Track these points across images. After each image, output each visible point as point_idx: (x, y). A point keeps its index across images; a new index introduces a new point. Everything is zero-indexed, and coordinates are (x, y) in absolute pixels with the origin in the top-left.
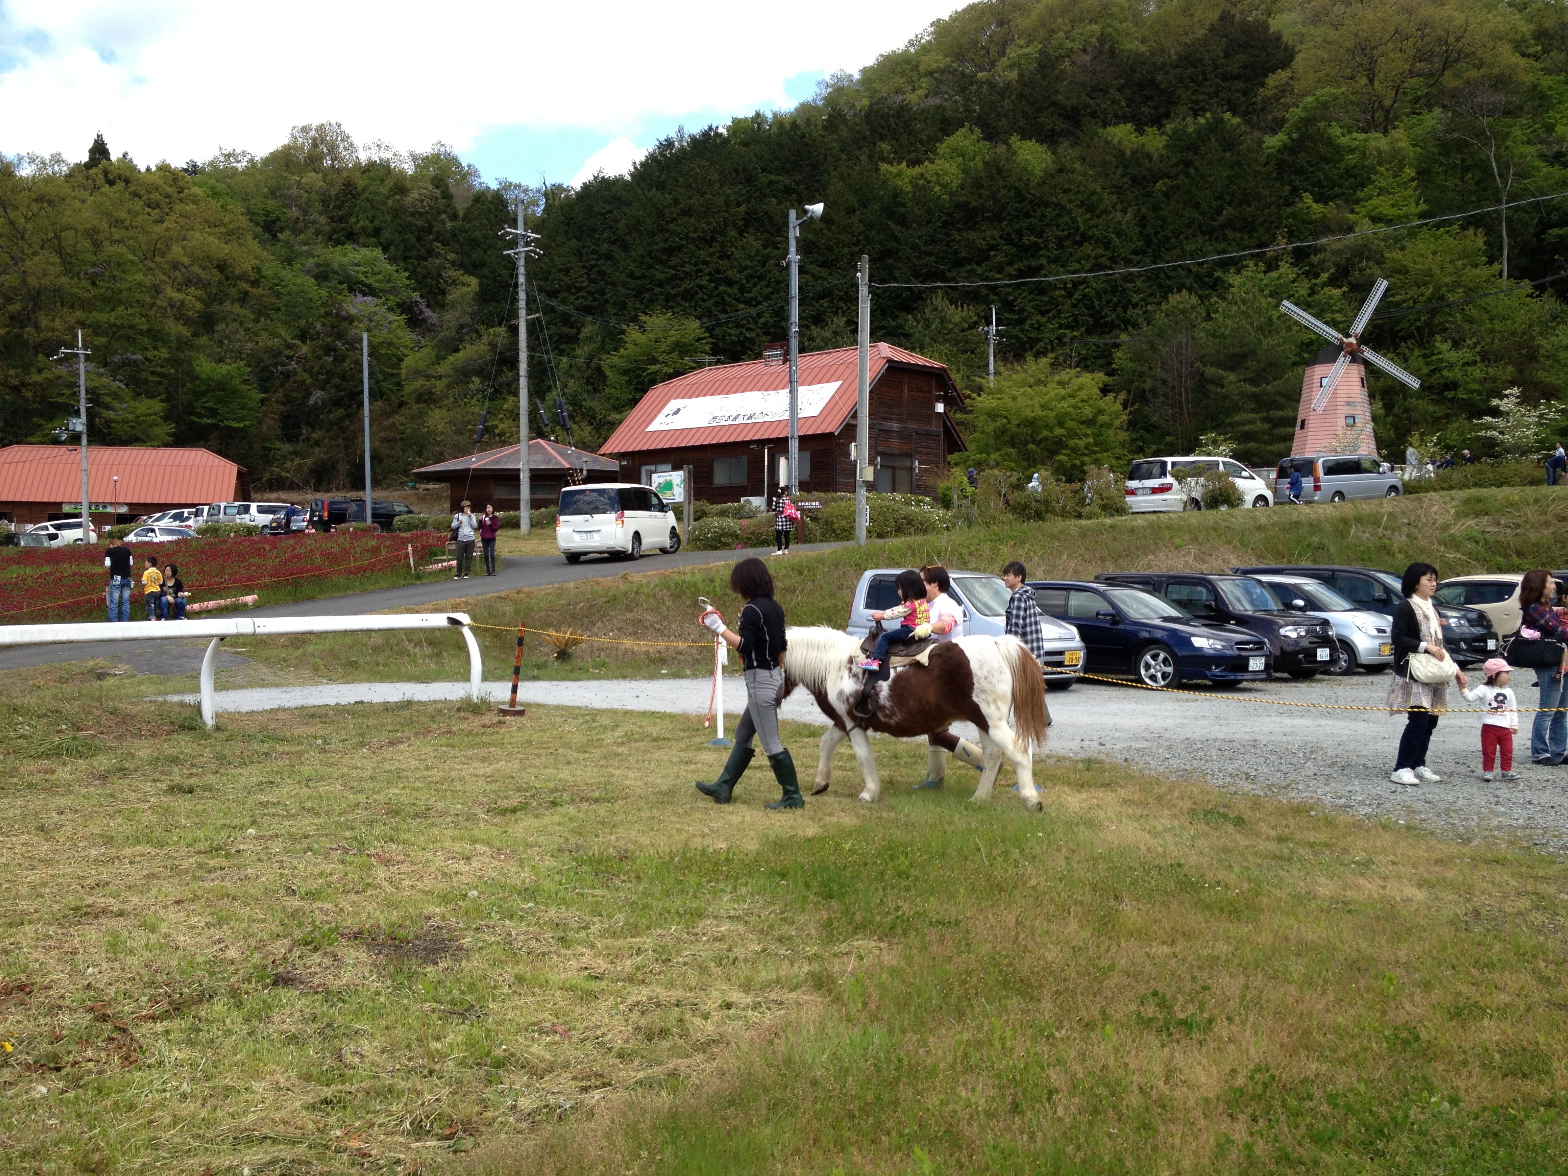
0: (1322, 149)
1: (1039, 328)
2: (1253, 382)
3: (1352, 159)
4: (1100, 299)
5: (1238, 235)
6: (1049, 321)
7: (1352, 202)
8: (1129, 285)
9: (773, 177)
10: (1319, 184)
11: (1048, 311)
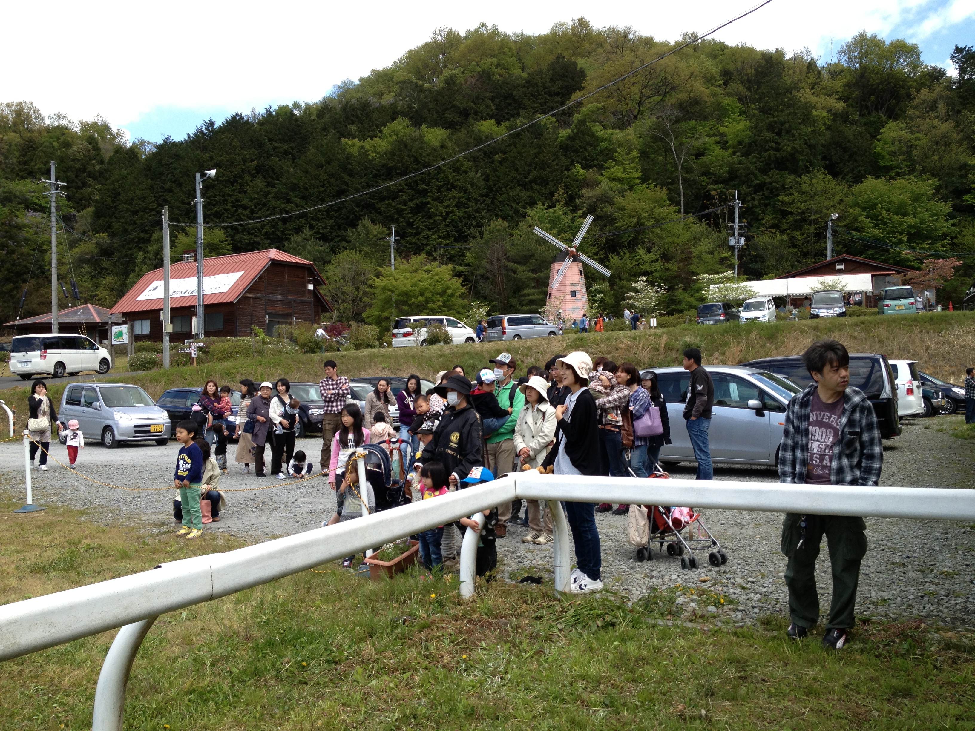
0: (587, 138)
1: (427, 238)
2: (534, 271)
3: (604, 145)
4: (461, 222)
5: (538, 187)
6: (433, 234)
7: (601, 168)
8: (477, 214)
9: (276, 144)
10: (585, 158)
11: (433, 229)
